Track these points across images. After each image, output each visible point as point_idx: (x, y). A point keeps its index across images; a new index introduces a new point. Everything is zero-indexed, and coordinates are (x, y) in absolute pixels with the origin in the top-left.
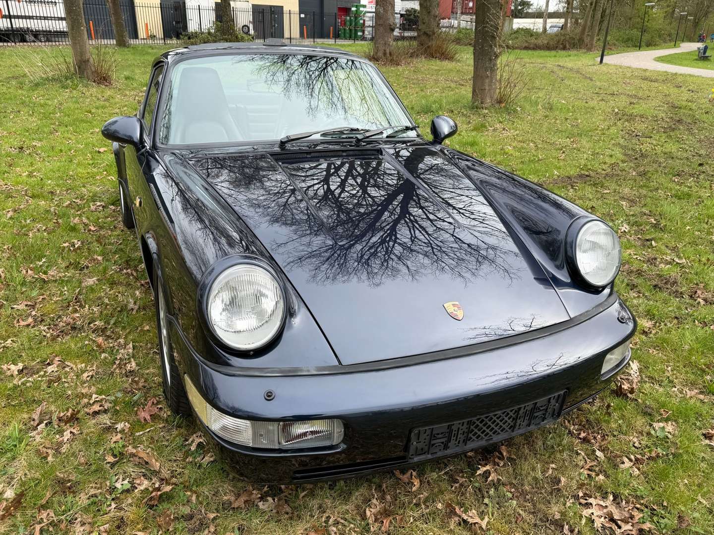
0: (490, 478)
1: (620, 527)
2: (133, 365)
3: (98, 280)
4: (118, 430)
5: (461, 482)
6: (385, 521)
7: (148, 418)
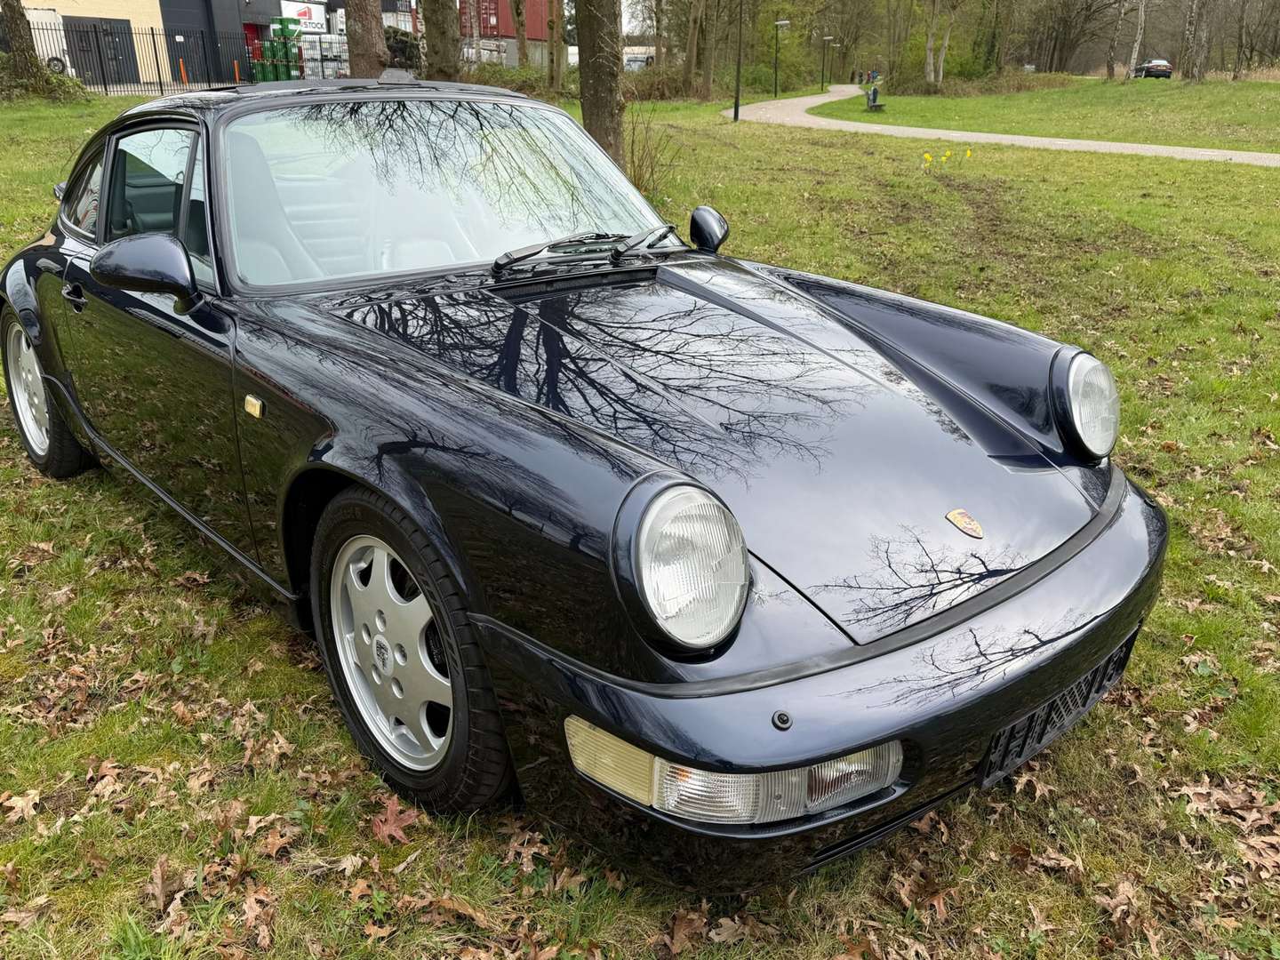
0: (1038, 794)
1: (1243, 819)
2: (280, 744)
3: (72, 590)
4: (348, 873)
5: (999, 810)
6: (935, 903)
7: (399, 834)
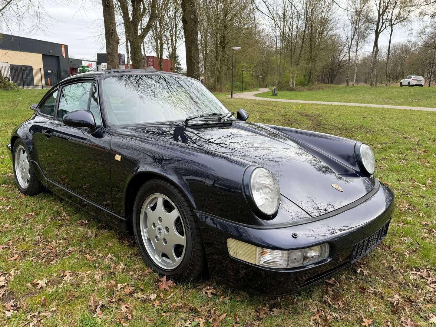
1: (428, 280)
2: (122, 266)
3: (43, 226)
4: (152, 299)
5: (353, 278)
6: (339, 303)
7: (167, 288)
